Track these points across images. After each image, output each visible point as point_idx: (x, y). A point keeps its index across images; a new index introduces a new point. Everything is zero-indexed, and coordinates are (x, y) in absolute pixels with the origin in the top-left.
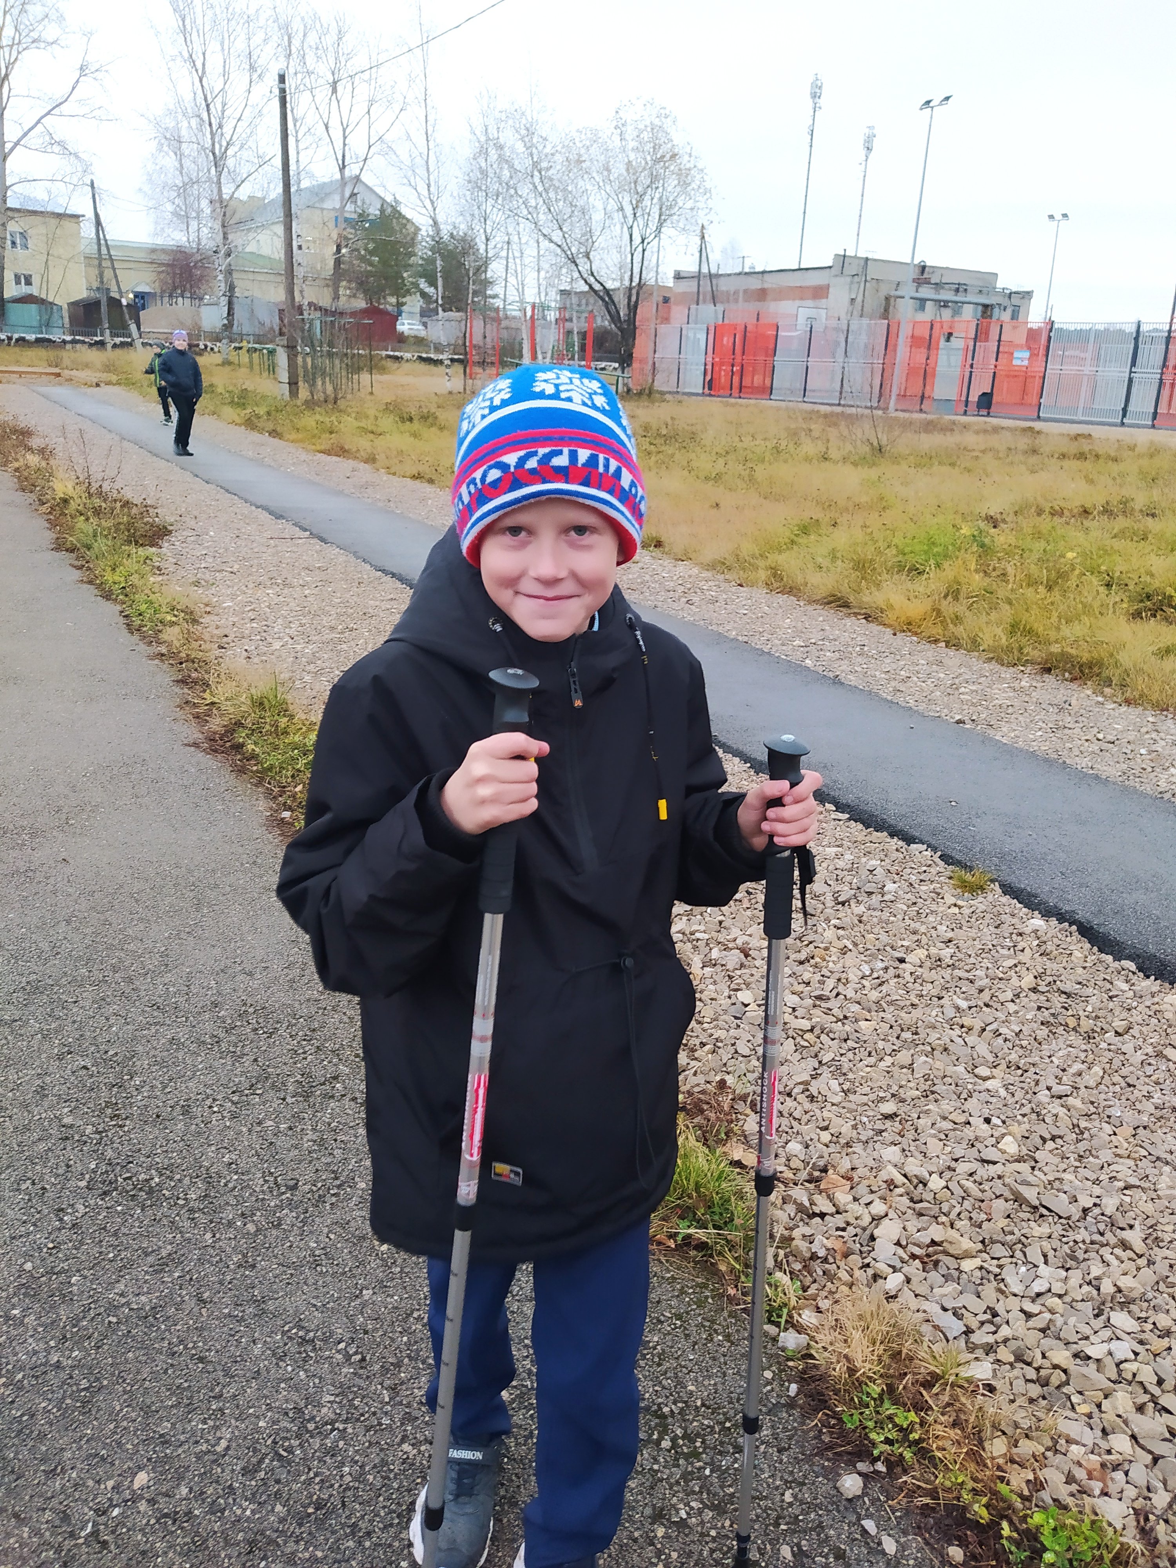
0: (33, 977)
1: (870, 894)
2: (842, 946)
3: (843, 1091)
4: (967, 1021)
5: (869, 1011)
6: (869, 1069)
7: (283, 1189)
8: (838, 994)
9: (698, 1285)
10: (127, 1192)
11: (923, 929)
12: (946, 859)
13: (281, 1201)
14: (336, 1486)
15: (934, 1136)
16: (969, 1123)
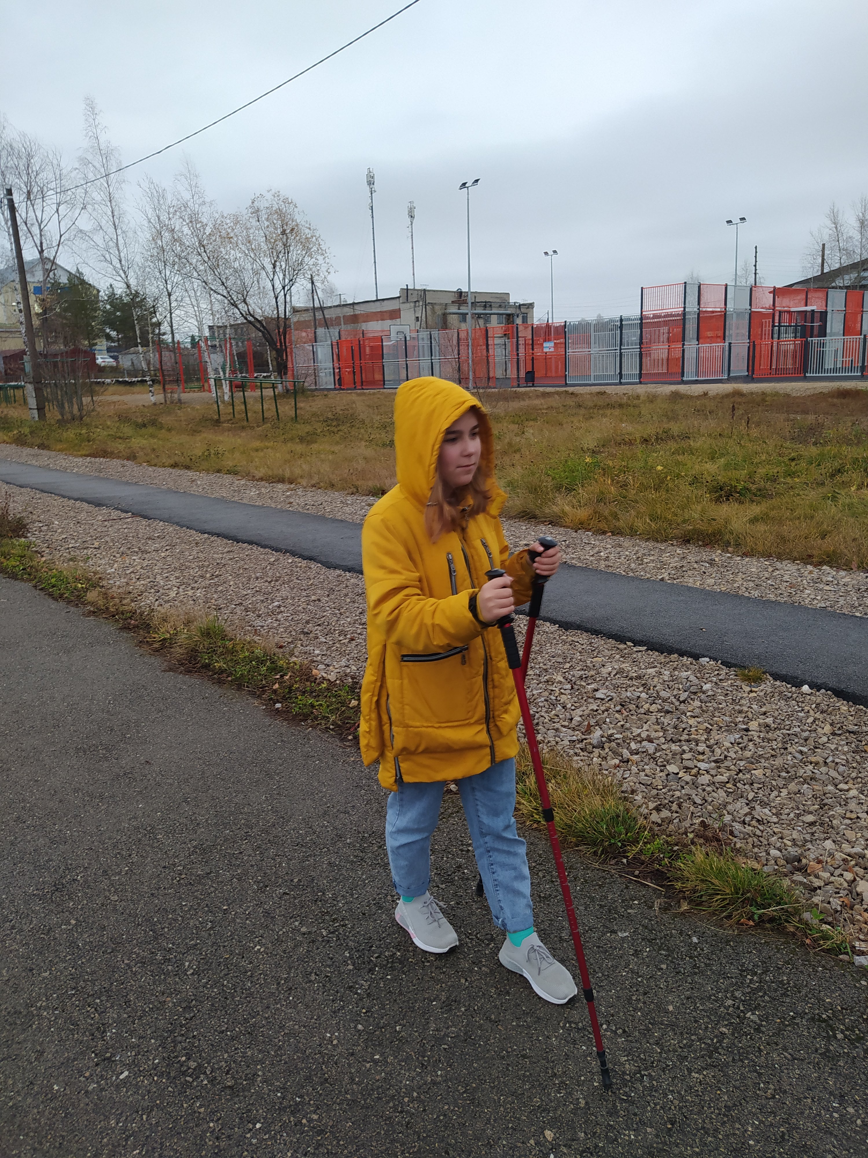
0: (195, 843)
1: (695, 693)
2: (704, 728)
3: (774, 814)
4: (813, 759)
5: (752, 763)
6: (779, 798)
7: (486, 942)
8: (726, 757)
9: (784, 943)
10: (386, 965)
11: (745, 709)
12: (727, 664)
13: (491, 949)
14: (673, 1107)
15: (846, 829)
16: (858, 817)
